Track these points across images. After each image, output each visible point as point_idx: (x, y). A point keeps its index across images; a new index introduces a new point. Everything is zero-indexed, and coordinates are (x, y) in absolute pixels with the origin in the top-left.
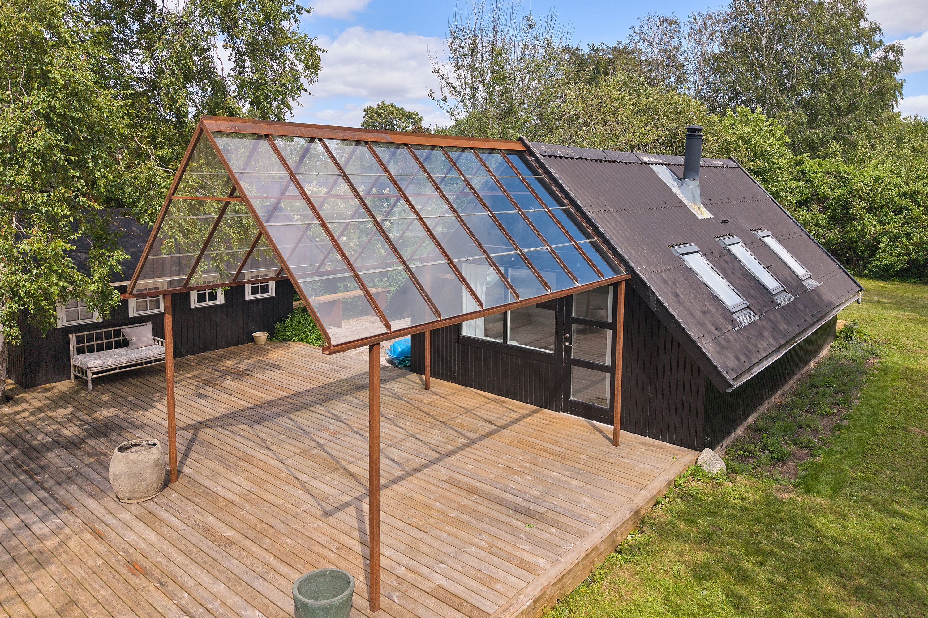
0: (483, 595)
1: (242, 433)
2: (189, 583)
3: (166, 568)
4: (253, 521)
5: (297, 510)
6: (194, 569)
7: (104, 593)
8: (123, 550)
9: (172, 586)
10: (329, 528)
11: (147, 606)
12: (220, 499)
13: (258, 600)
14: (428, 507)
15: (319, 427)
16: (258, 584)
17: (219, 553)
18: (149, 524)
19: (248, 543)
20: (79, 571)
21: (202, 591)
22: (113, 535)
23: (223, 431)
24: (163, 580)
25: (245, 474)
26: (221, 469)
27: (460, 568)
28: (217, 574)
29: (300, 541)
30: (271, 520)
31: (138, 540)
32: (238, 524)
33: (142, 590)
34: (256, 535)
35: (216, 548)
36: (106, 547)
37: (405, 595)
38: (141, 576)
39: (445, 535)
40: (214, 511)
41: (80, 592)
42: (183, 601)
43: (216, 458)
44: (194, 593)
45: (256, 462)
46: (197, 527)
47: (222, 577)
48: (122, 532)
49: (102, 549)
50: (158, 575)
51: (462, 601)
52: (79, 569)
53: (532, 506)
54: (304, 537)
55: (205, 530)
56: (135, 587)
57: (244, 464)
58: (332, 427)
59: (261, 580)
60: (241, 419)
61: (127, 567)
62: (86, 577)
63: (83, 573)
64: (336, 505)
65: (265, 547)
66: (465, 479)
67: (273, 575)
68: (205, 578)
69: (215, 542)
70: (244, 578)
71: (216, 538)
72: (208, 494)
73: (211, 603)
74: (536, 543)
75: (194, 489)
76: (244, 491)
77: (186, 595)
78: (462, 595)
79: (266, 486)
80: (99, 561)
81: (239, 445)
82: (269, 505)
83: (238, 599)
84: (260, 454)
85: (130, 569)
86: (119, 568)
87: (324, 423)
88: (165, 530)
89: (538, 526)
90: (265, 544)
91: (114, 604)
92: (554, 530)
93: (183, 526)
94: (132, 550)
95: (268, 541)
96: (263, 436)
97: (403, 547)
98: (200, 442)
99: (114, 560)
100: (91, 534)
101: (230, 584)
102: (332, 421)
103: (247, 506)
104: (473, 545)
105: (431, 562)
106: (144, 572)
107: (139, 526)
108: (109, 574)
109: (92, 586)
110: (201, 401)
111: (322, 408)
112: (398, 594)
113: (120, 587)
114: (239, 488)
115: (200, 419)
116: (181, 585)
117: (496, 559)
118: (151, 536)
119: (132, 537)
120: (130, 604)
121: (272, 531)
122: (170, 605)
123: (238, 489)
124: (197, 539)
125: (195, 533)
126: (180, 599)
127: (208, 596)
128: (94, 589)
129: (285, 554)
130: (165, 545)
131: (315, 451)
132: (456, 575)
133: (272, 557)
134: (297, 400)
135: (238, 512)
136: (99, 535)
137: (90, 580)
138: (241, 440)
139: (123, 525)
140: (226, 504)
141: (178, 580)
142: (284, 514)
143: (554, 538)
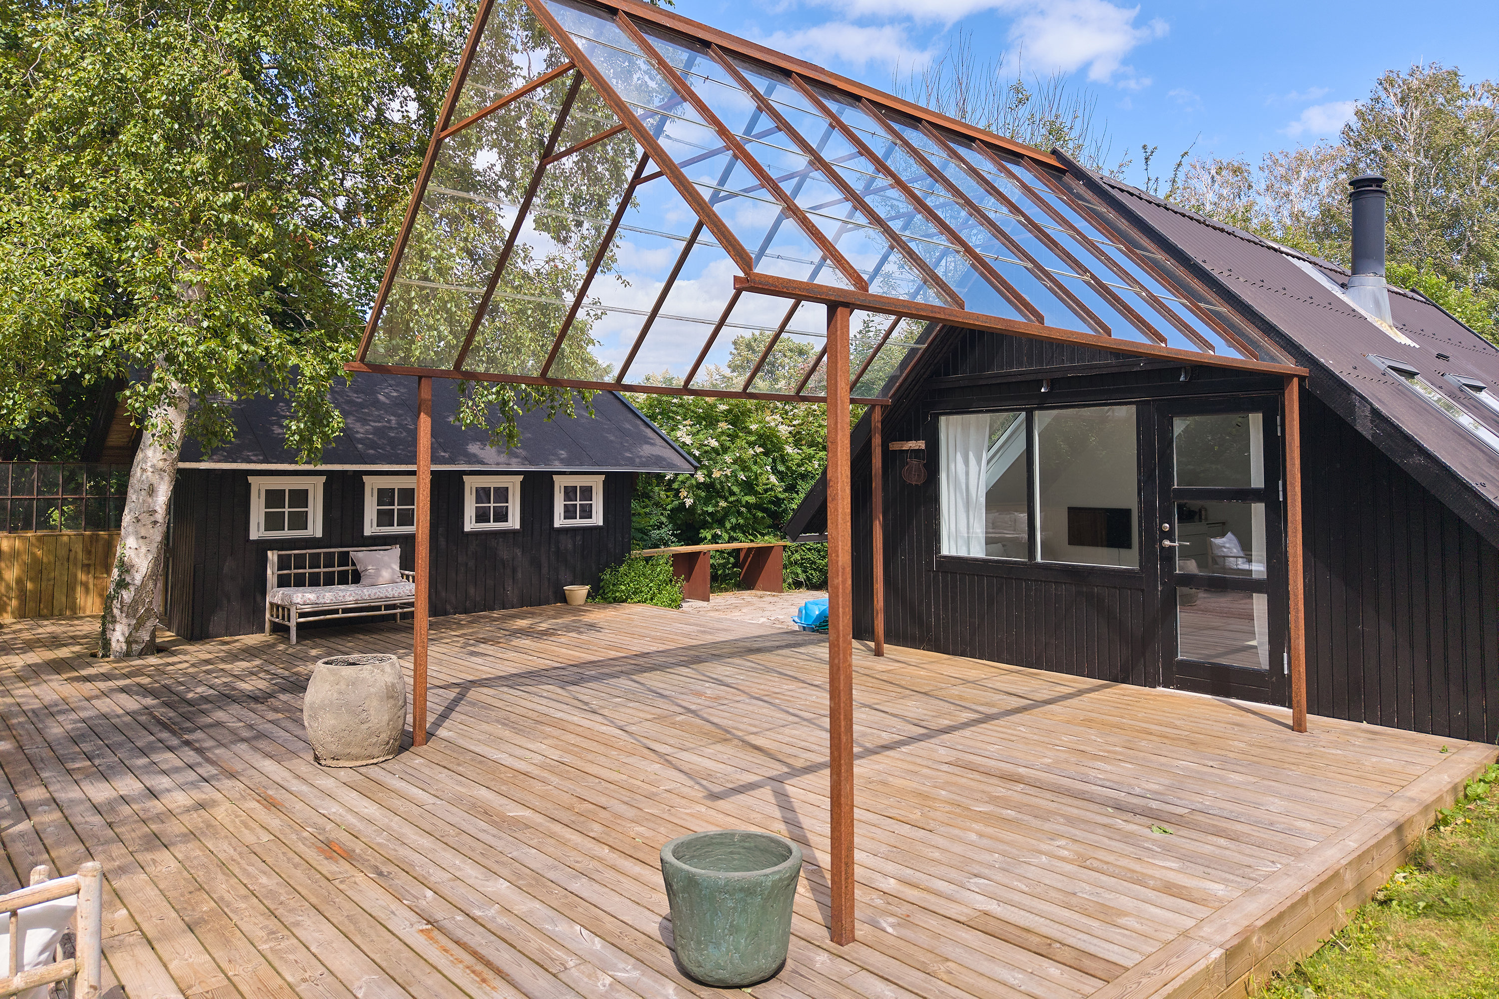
0: (1094, 933)
1: (545, 694)
2: (437, 876)
3: (394, 853)
4: (566, 799)
5: (654, 790)
6: (448, 857)
7: (266, 881)
8: (315, 825)
9: (402, 879)
10: (721, 816)
11: (347, 906)
12: (503, 769)
13: (580, 910)
14: (925, 797)
15: (684, 690)
16: (580, 886)
17: (500, 838)
18: (369, 795)
19: (557, 828)
20: (224, 849)
21: (462, 889)
22: (299, 806)
23: (511, 691)
24: (385, 870)
25: (549, 741)
26: (507, 734)
27: (1024, 888)
28: (495, 867)
29: (662, 830)
30: (603, 800)
31: (344, 813)
32: (537, 803)
33: (341, 882)
34: (573, 818)
35: (494, 831)
36: (281, 820)
37: (906, 921)
38: (342, 861)
39: (973, 837)
40: (491, 784)
41: (220, 876)
42: (423, 903)
43: (498, 721)
44: (446, 891)
45: (571, 727)
46: (456, 801)
47: (504, 872)
48: (316, 802)
49: (274, 822)
50: (378, 861)
51: (1049, 941)
52: (225, 846)
53: (1154, 805)
54: (670, 826)
55: (474, 806)
56: (329, 876)
57: (548, 729)
58: (709, 692)
59: (585, 880)
60: (544, 680)
61: (318, 848)
62: (237, 857)
63: (232, 851)
64: (731, 786)
65: (591, 834)
66: (992, 763)
67: (609, 875)
68: (471, 872)
69: (493, 824)
70: (551, 875)
71: (495, 818)
72: (481, 762)
73: (480, 908)
74: (1186, 858)
75: (455, 755)
76: (548, 761)
77: (429, 894)
78: (1044, 930)
79: (590, 757)
80: (265, 837)
81: (539, 708)
82: (597, 780)
83: (537, 905)
84: (577, 718)
85: (321, 851)
86: (301, 848)
87: (693, 687)
88: (397, 803)
89: (1180, 833)
90: (592, 831)
91: (282, 898)
92: (1222, 841)
93: (433, 800)
94: (329, 826)
95: (597, 827)
96: (585, 698)
97: (884, 849)
98: (470, 702)
99: (294, 837)
100: (258, 801)
101: (521, 883)
102: (707, 685)
103: (555, 780)
104: (1041, 852)
105: (954, 874)
106: (348, 856)
107: (352, 798)
108: (281, 855)
109: (244, 870)
110: (474, 659)
111: (688, 670)
112: (891, 920)
113: (299, 876)
114: (540, 757)
115: (471, 678)
116: (420, 878)
117: (1104, 878)
118: (370, 809)
119: (333, 809)
120: (313, 900)
121: (603, 814)
122: (394, 905)
123: (538, 759)
124: (458, 816)
125: (455, 809)
126: (417, 898)
127: (473, 896)
128: (249, 875)
129: (634, 847)
130: (395, 823)
131: (679, 718)
132: (1017, 897)
133: (606, 849)
134: (641, 661)
135: (538, 786)
136: (271, 804)
137: (243, 862)
138: (544, 701)
139: (319, 794)
140: (514, 776)
141: (415, 870)
142: (628, 794)
143: (1227, 852)
